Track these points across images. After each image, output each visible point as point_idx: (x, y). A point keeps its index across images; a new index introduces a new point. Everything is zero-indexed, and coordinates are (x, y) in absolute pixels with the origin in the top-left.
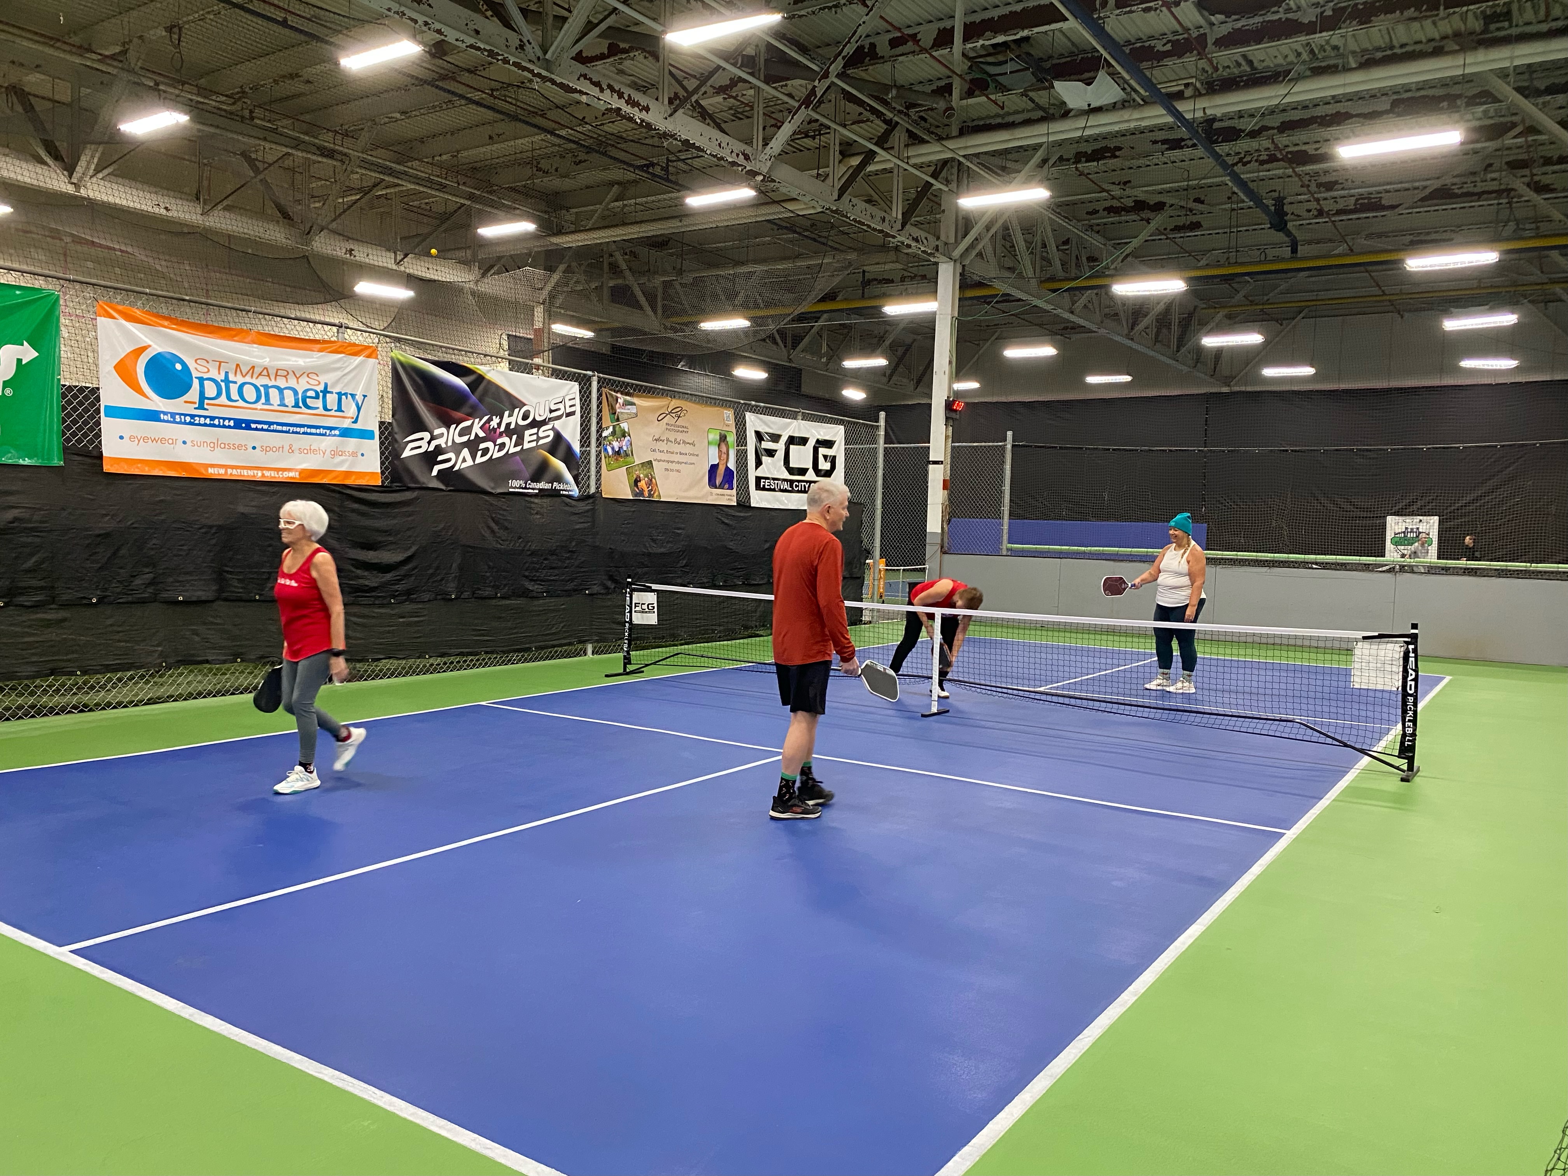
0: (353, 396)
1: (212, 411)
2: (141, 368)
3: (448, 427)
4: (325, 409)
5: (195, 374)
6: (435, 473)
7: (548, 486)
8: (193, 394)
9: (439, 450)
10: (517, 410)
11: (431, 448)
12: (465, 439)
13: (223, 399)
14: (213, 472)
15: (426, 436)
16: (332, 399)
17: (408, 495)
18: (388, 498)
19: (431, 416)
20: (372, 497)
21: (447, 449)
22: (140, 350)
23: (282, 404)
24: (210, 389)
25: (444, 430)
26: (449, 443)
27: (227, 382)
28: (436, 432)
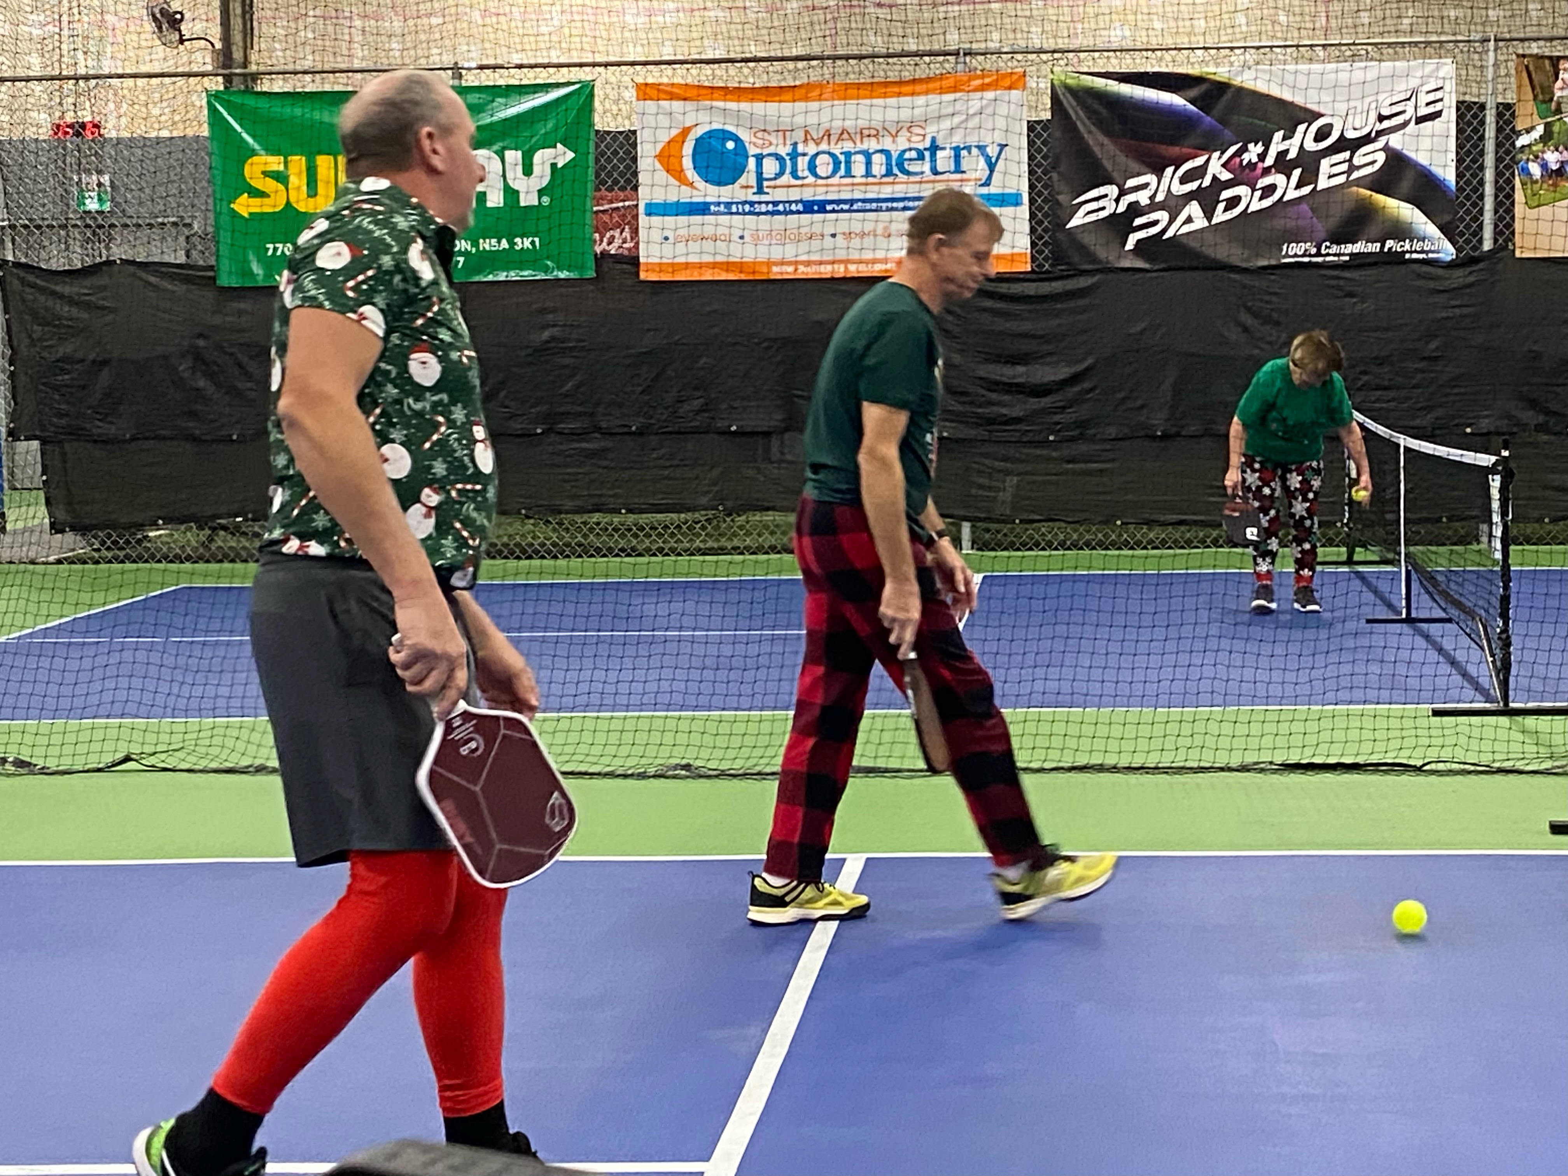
0: (981, 148)
1: (779, 195)
2: (687, 154)
3: (1159, 172)
4: (935, 172)
5: (752, 151)
6: (1130, 245)
7: (1375, 247)
8: (749, 177)
9: (1135, 210)
10: (1301, 128)
11: (1121, 208)
12: (1193, 186)
13: (786, 179)
14: (777, 272)
15: (1112, 190)
16: (944, 158)
17: (1083, 282)
18: (1045, 288)
19: (1122, 159)
20: (1017, 288)
21: (1153, 206)
22: (686, 131)
23: (868, 174)
24: (770, 167)
25: (1150, 178)
26: (1160, 197)
27: (794, 155)
28: (1131, 183)
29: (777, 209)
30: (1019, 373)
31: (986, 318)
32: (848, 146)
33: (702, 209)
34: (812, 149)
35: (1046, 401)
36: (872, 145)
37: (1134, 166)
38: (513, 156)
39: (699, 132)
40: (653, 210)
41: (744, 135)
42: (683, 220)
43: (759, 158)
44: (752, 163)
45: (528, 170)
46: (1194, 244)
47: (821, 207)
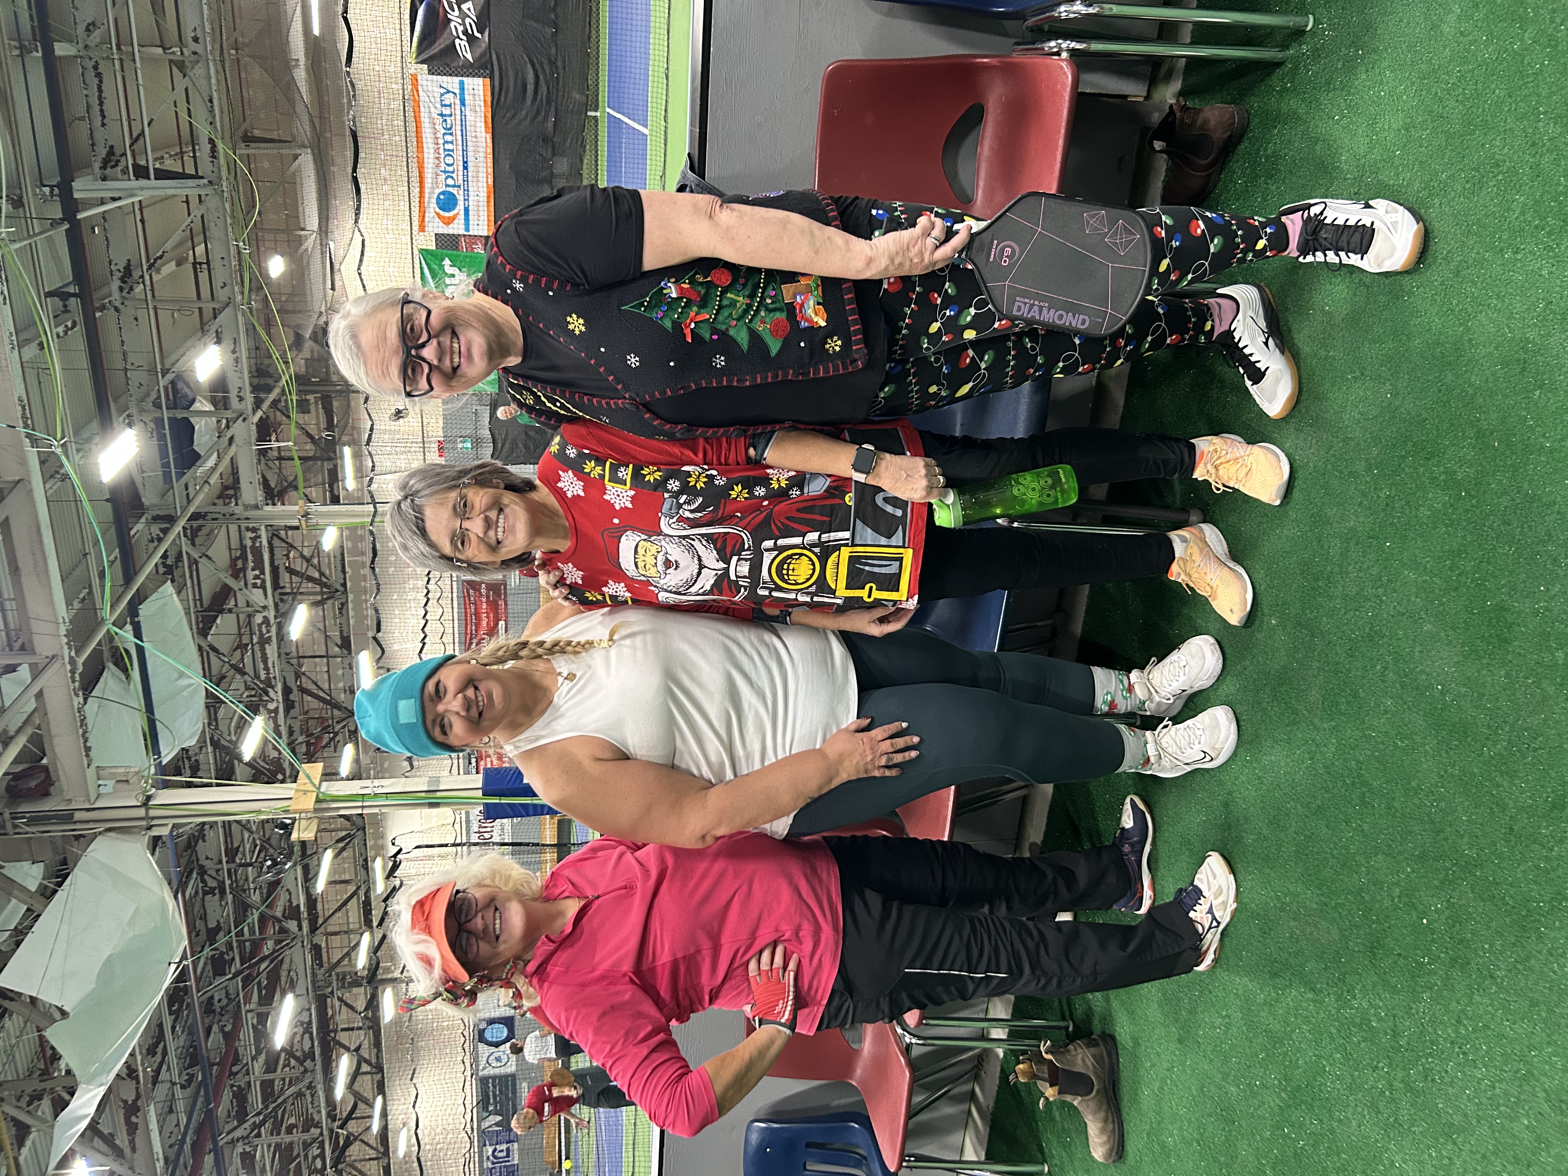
0: (442, 95)
1: (461, 178)
2: (446, 214)
3: (449, 20)
4: (451, 115)
5: (444, 189)
6: (478, 35)
8: (454, 191)
9: (465, 32)
11: (464, 38)
12: (455, 7)
13: (454, 175)
14: (491, 181)
15: (457, 41)
16: (446, 111)
17: (494, 57)
18: (497, 73)
19: (445, 35)
20: (497, 84)
21: (464, 24)
22: (438, 214)
23: (452, 143)
24: (450, 182)
25: (452, 24)
26: (460, 21)
27: (445, 172)
28: (454, 33)
29: (466, 180)
30: (530, 87)
31: (508, 100)
32: (441, 151)
33: (467, 210)
34: (443, 165)
35: (541, 77)
36: (441, 141)
37: (448, 31)
38: (448, 281)
39: (438, 210)
40: (467, 229)
41: (437, 191)
42: (471, 218)
43: (447, 186)
44: (448, 189)
45: (453, 276)
46: (479, 8)
47: (465, 162)
